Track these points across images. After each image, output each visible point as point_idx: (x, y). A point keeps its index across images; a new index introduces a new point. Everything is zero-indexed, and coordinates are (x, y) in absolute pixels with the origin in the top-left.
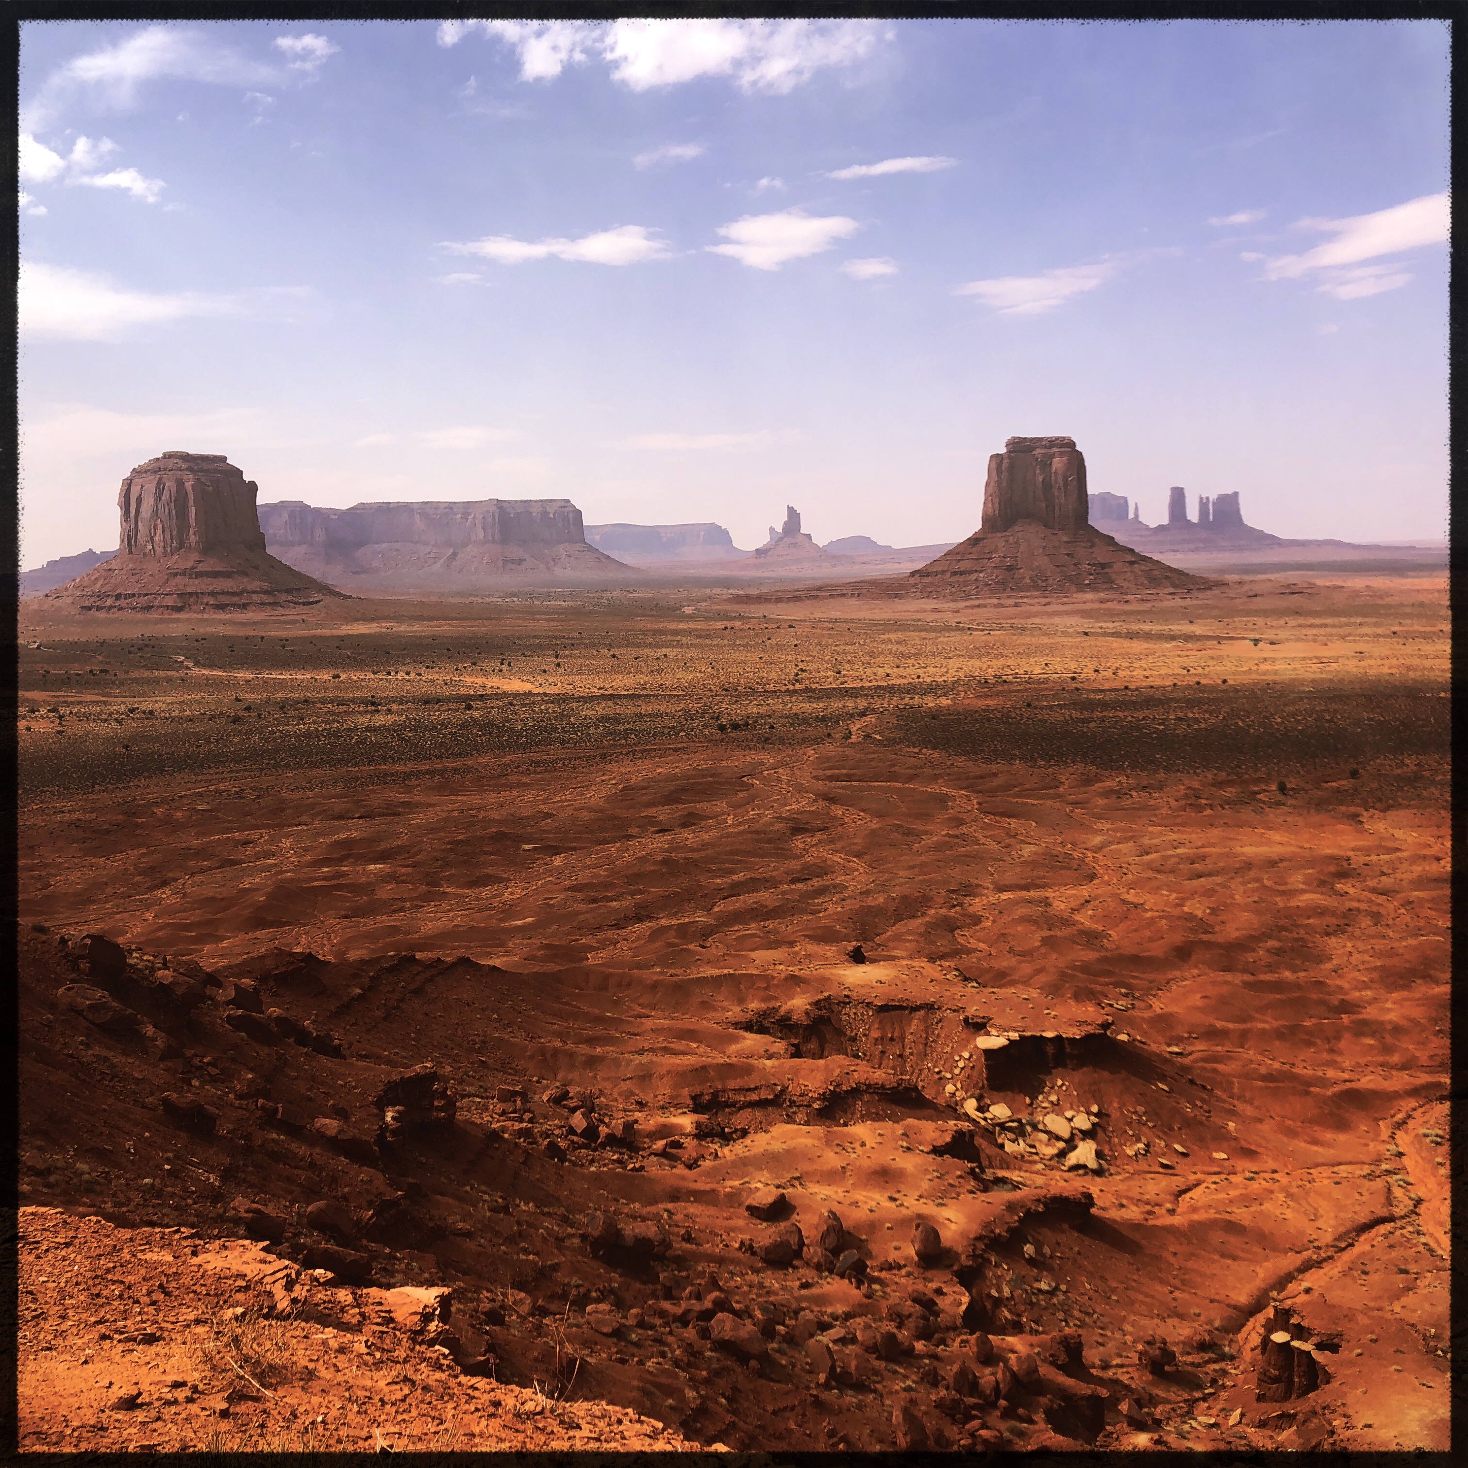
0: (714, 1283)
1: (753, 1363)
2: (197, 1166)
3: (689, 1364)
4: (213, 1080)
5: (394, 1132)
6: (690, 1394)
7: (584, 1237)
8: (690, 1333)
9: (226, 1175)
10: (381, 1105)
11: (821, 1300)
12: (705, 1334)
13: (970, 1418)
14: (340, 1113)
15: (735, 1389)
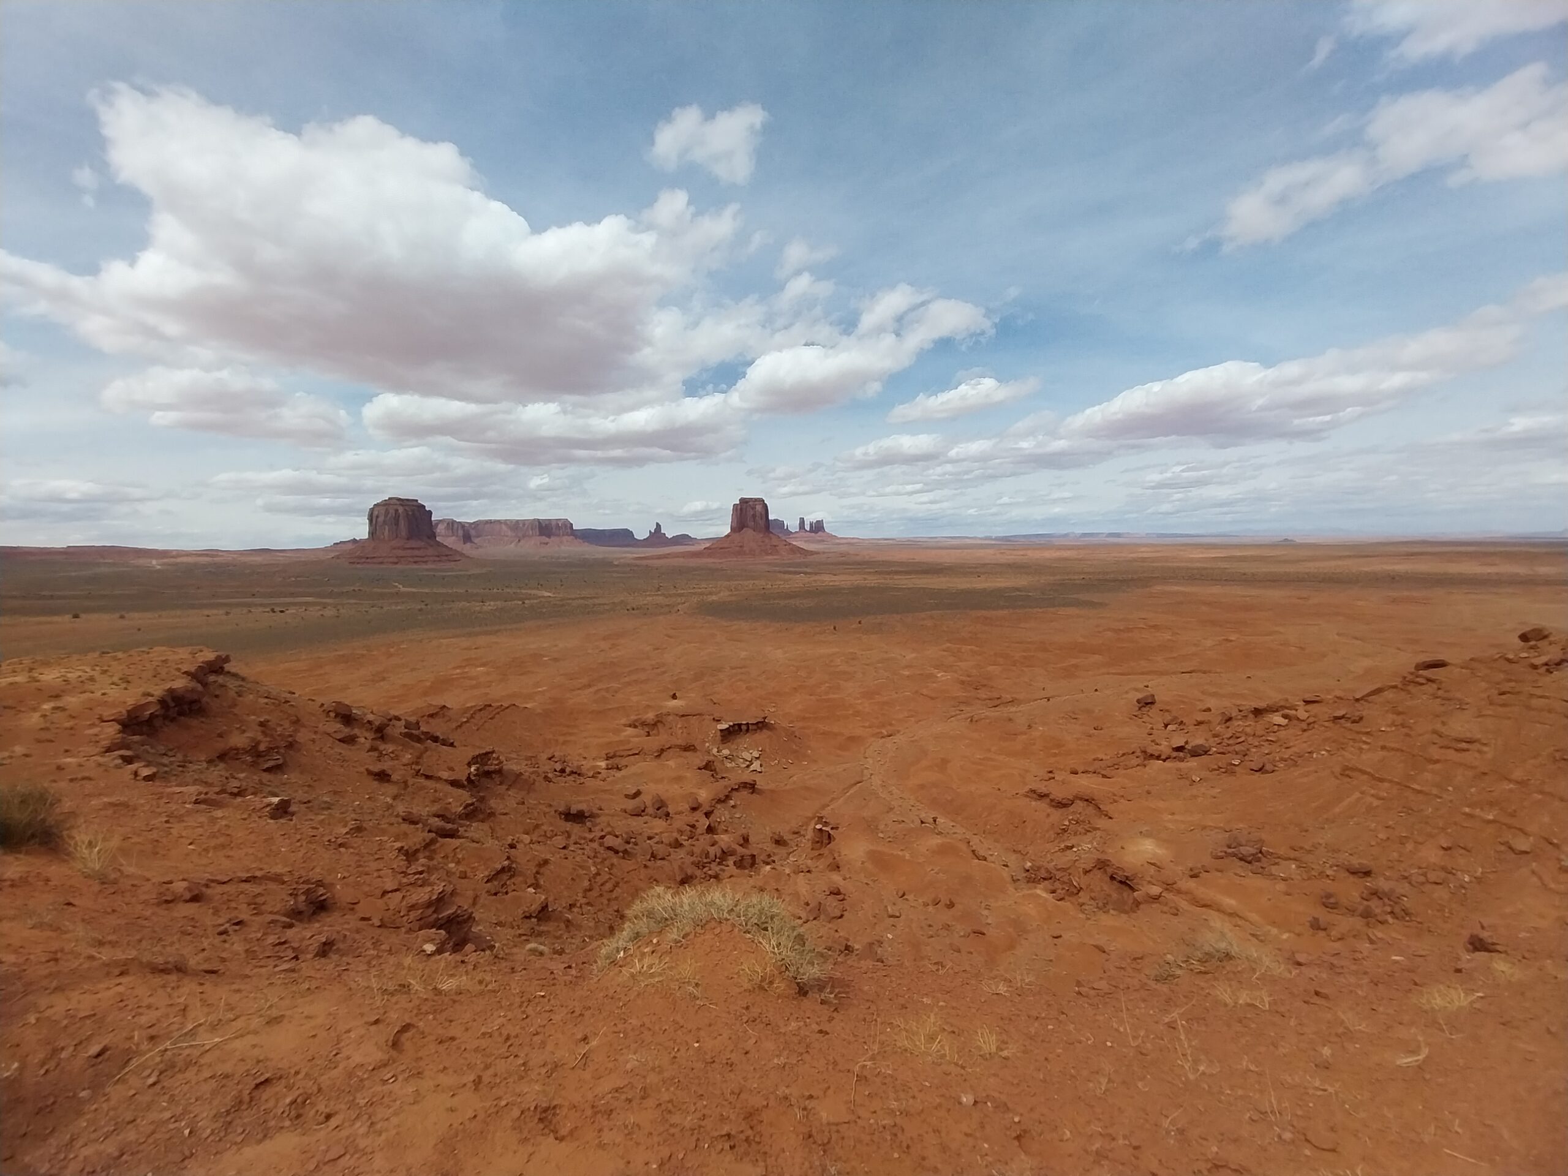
0: (609, 825)
1: (621, 854)
2: (382, 795)
3: (594, 857)
4: (392, 759)
5: (475, 776)
6: (593, 869)
7: (556, 811)
8: (595, 845)
9: (395, 798)
10: (469, 765)
11: (651, 828)
12: (601, 845)
13: (704, 867)
14: (451, 769)
15: (612, 865)
